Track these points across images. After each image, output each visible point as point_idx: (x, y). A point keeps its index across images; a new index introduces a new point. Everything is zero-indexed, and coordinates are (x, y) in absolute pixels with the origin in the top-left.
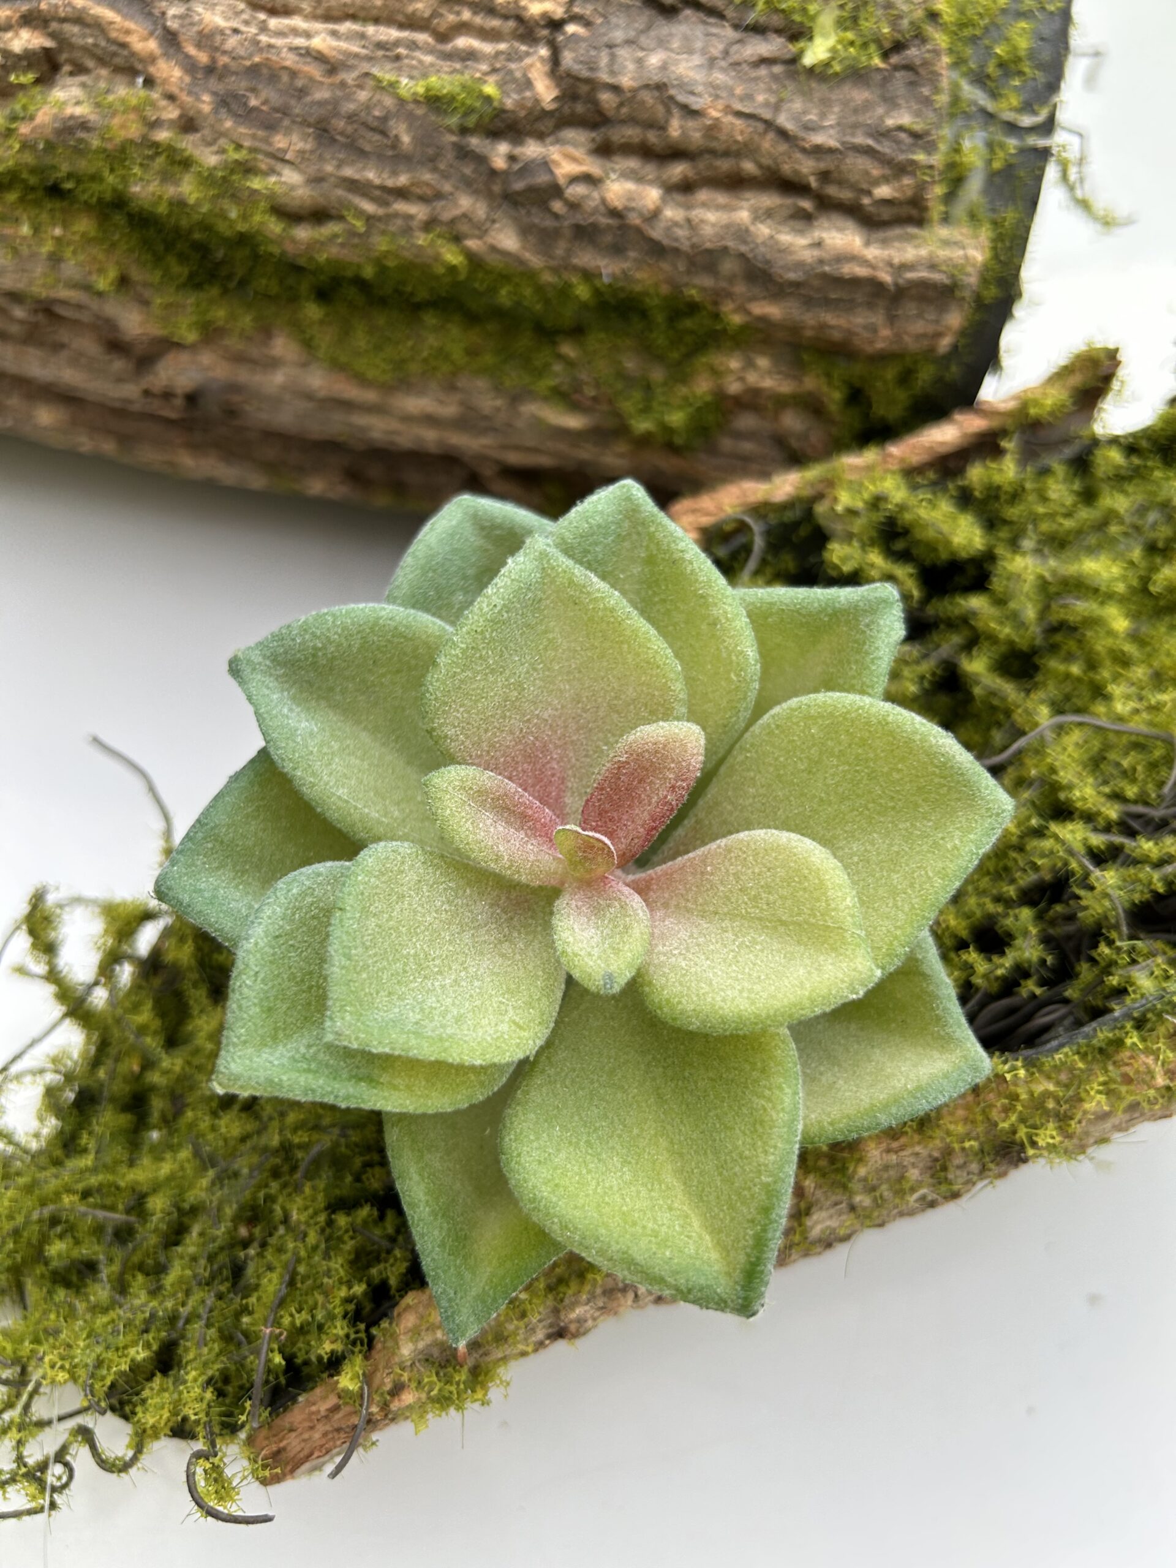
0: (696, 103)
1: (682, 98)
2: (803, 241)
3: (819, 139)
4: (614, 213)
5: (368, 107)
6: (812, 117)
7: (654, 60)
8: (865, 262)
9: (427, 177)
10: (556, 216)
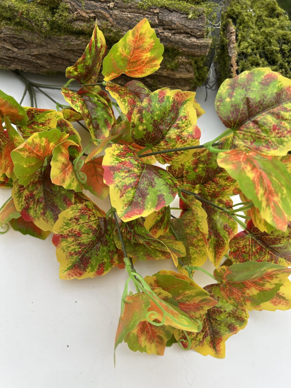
0: (176, 23)
2: (189, 40)
4: (165, 37)
6: (190, 24)
7: (170, 17)
8: (197, 43)
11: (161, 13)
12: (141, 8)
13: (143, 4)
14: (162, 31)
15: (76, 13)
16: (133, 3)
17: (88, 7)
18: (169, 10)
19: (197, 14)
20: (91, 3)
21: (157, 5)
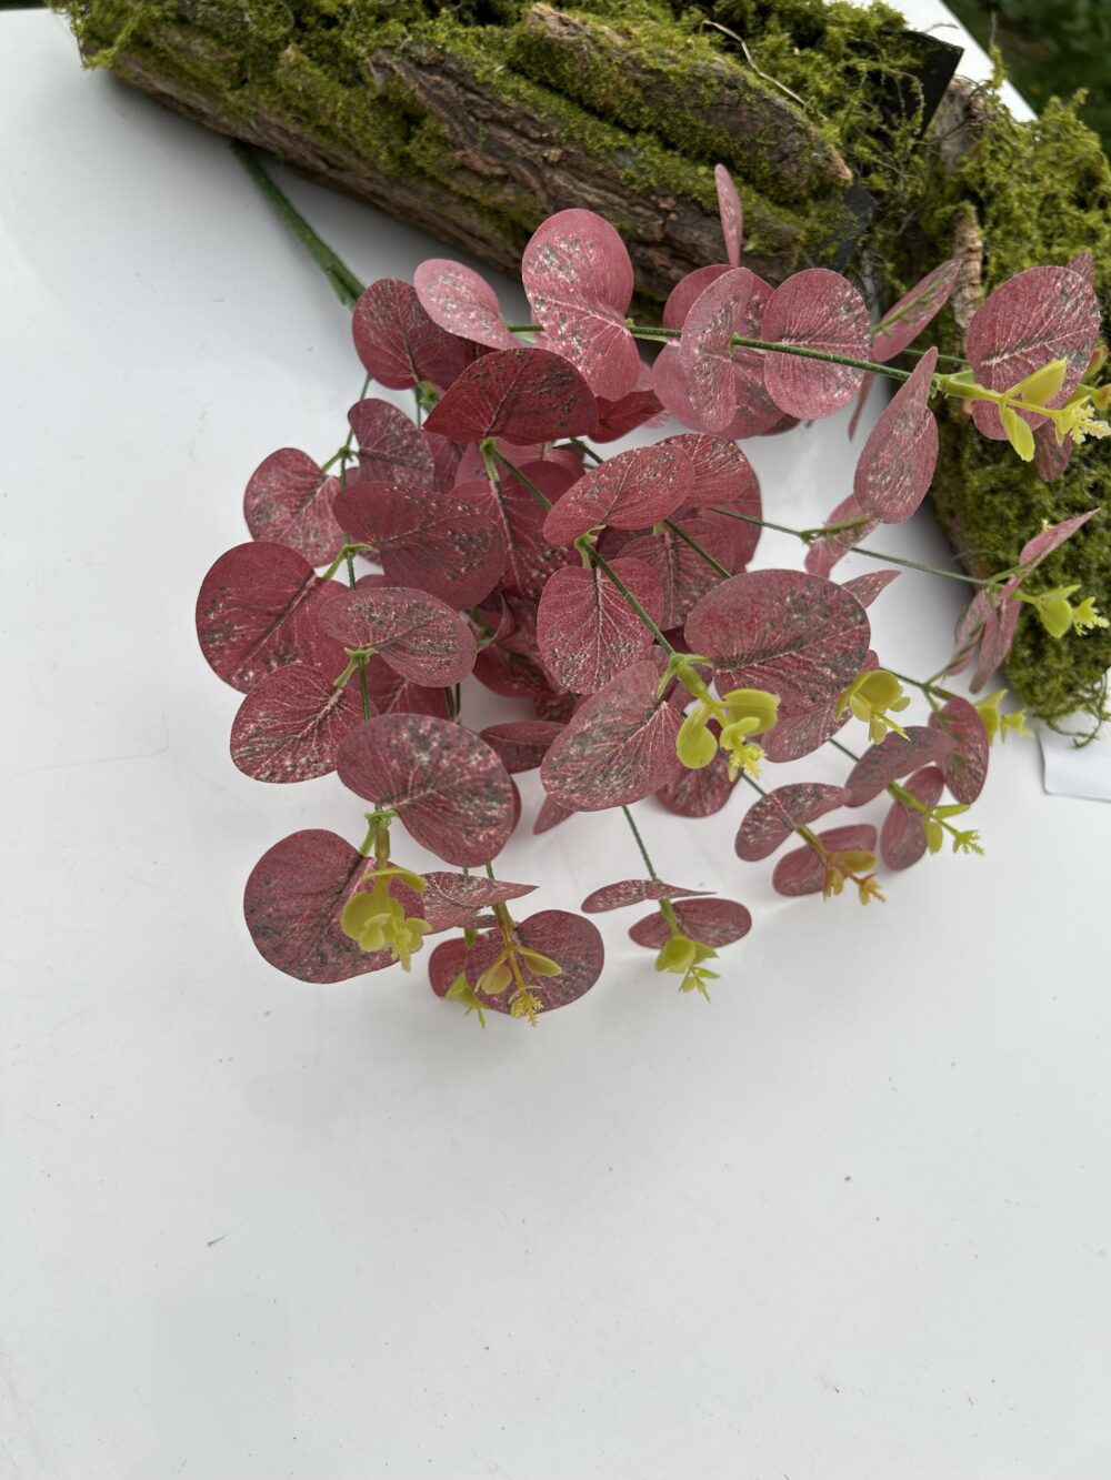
11: (677, 213)
12: (627, 186)
13: (636, 176)
14: (664, 263)
15: (459, 153)
16: (610, 163)
17: (493, 148)
18: (702, 209)
19: (771, 245)
20: (503, 138)
21: (672, 186)
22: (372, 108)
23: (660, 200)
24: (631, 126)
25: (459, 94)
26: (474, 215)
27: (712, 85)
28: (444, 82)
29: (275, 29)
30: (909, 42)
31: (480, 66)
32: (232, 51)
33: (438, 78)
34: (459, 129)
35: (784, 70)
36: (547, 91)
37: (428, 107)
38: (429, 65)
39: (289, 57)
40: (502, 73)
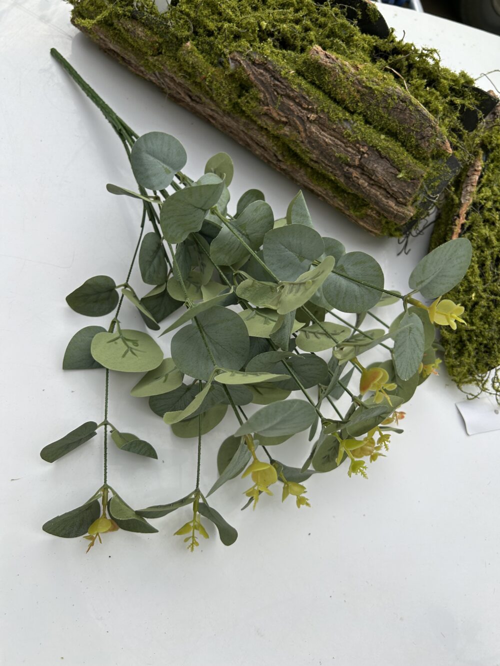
0: (378, 175)
1: (376, 174)
2: (386, 201)
3: (394, 189)
4: (359, 185)
5: (330, 153)
6: (395, 185)
7: (375, 165)
8: (393, 209)
9: (334, 166)
10: (350, 181)
11: (367, 154)
12: (347, 137)
13: (351, 134)
14: (357, 176)
15: (266, 108)
16: (340, 125)
17: (283, 108)
18: (380, 155)
19: (411, 176)
20: (289, 105)
21: (368, 142)
22: (225, 79)
23: (361, 147)
24: (352, 111)
25: (271, 80)
26: (265, 137)
27: (394, 99)
28: (264, 73)
29: (183, 32)
30: (475, 92)
31: (283, 69)
32: (157, 38)
33: (262, 71)
34: (268, 96)
35: (421, 96)
36: (314, 86)
37: (254, 84)
38: (258, 64)
39: (188, 47)
40: (293, 74)
